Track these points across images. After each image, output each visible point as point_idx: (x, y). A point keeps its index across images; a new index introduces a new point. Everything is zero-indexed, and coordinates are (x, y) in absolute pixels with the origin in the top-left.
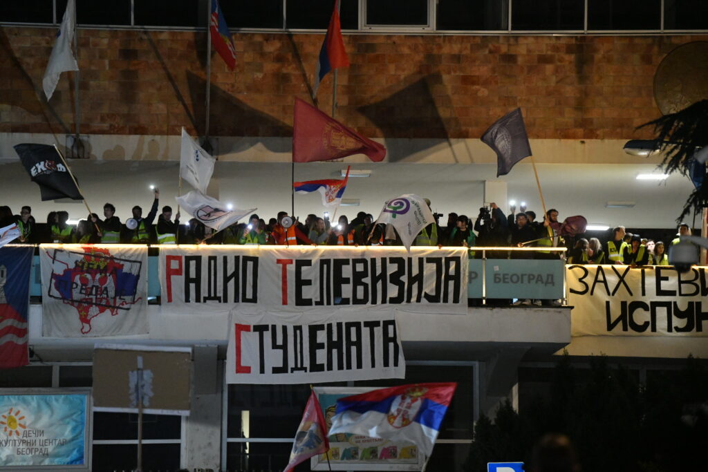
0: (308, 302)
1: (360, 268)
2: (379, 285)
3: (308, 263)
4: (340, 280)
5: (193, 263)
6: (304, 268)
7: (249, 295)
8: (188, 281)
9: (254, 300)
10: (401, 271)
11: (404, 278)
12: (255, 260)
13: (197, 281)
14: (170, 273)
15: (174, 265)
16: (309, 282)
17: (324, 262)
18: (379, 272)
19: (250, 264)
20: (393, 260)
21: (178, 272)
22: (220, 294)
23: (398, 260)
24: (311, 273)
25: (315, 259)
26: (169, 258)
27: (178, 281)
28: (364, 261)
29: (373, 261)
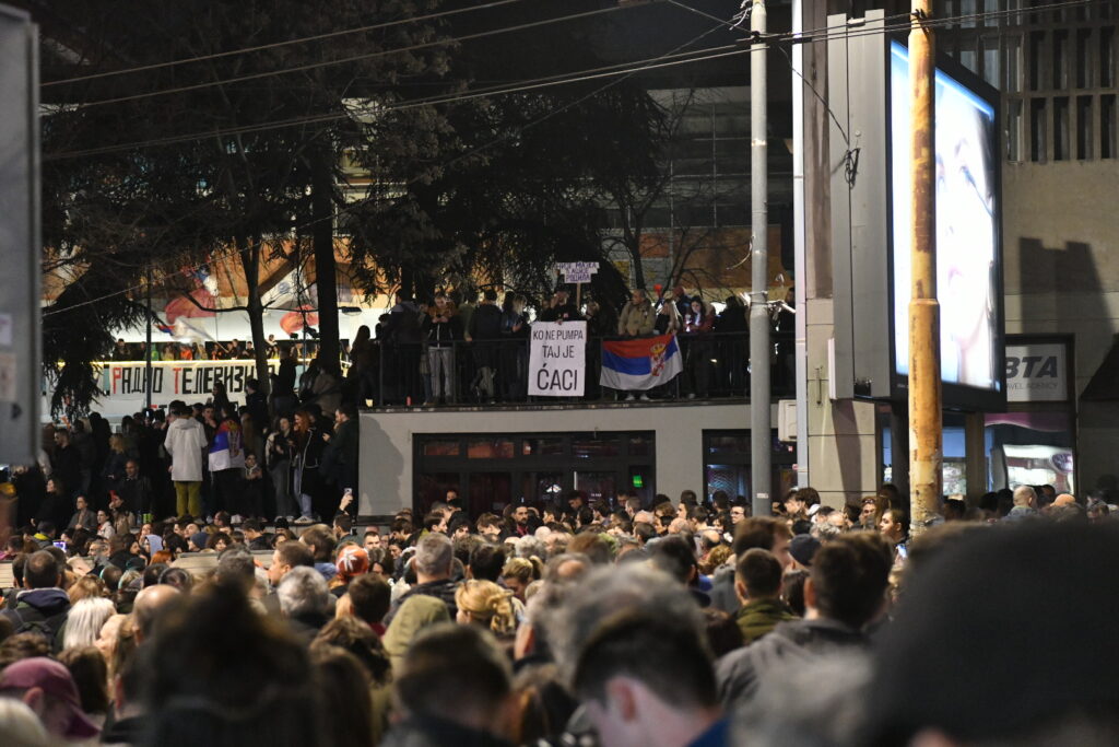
0: (189, 392)
1: (218, 372)
2: (229, 381)
3: (190, 370)
4: (207, 379)
5: (127, 372)
6: (188, 373)
7: (157, 389)
8: (124, 381)
9: (160, 391)
10: (241, 374)
11: (243, 378)
12: (161, 369)
13: (129, 381)
14: (115, 377)
15: (117, 373)
16: (190, 381)
17: (199, 370)
18: (228, 374)
19: (158, 372)
20: (237, 368)
21: (118, 377)
22: (141, 388)
23: (240, 368)
24: (191, 375)
25: (194, 368)
26: (116, 369)
27: (119, 382)
28: (221, 368)
29: (226, 368)
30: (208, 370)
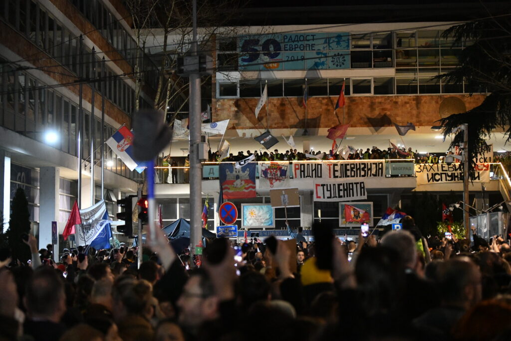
0: (337, 177)
1: (352, 166)
2: (358, 171)
3: (337, 165)
4: (347, 170)
5: (302, 166)
6: (336, 167)
7: (319, 175)
8: (301, 171)
9: (321, 177)
10: (365, 167)
11: (366, 169)
12: (321, 165)
13: (304, 171)
14: (296, 169)
15: (297, 167)
16: (337, 171)
17: (342, 165)
18: (358, 167)
19: (319, 166)
20: (362, 164)
21: (298, 169)
22: (311, 175)
23: (364, 164)
24: (338, 168)
25: (339, 164)
26: (296, 165)
27: (298, 172)
28: (354, 164)
29: (357, 164)
30: (346, 165)
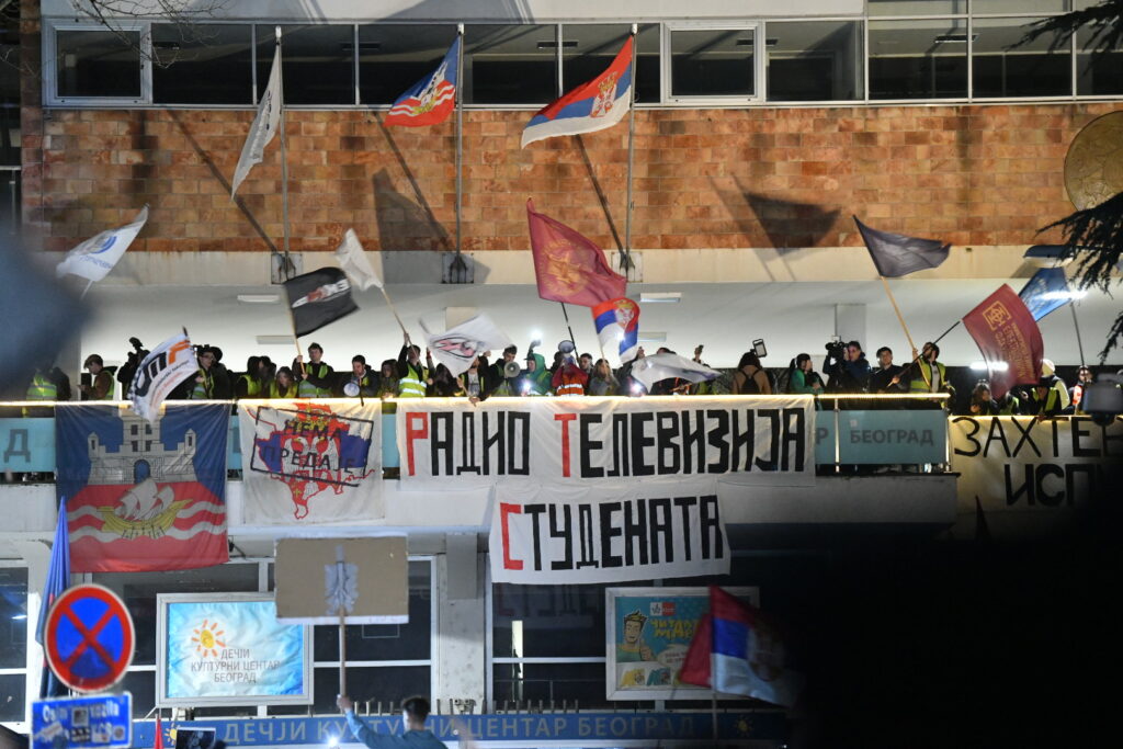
0: (599, 472)
1: (667, 423)
2: (694, 447)
3: (597, 418)
4: (641, 442)
5: (442, 422)
6: (592, 426)
7: (518, 465)
8: (436, 445)
9: (525, 471)
10: (723, 429)
11: (728, 438)
12: (526, 417)
13: (448, 445)
14: (411, 435)
15: (417, 425)
16: (598, 445)
17: (618, 418)
18: (693, 429)
19: (519, 423)
20: (712, 414)
21: (422, 434)
22: (479, 462)
23: (719, 414)
24: (601, 432)
25: (606, 414)
26: (411, 416)
27: (423, 447)
28: (673, 415)
29: (686, 414)
30: (640, 419)
